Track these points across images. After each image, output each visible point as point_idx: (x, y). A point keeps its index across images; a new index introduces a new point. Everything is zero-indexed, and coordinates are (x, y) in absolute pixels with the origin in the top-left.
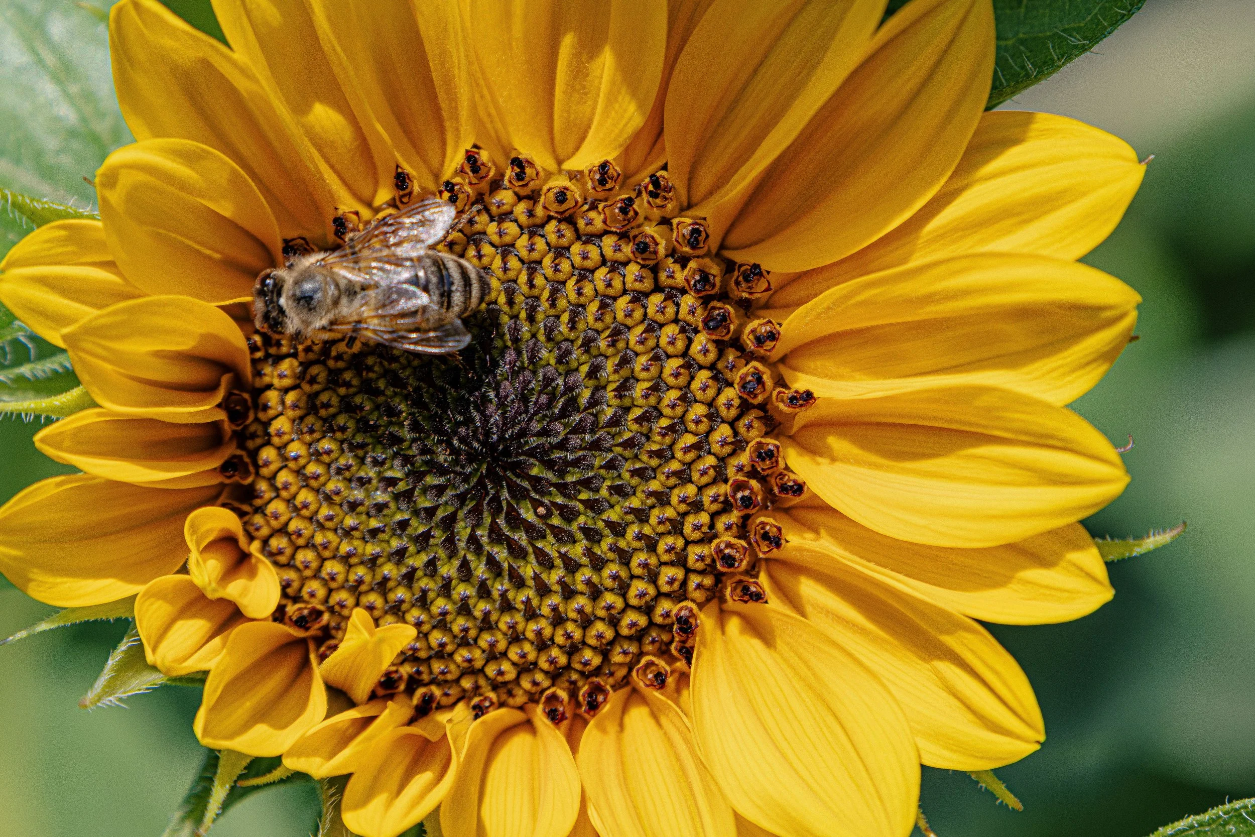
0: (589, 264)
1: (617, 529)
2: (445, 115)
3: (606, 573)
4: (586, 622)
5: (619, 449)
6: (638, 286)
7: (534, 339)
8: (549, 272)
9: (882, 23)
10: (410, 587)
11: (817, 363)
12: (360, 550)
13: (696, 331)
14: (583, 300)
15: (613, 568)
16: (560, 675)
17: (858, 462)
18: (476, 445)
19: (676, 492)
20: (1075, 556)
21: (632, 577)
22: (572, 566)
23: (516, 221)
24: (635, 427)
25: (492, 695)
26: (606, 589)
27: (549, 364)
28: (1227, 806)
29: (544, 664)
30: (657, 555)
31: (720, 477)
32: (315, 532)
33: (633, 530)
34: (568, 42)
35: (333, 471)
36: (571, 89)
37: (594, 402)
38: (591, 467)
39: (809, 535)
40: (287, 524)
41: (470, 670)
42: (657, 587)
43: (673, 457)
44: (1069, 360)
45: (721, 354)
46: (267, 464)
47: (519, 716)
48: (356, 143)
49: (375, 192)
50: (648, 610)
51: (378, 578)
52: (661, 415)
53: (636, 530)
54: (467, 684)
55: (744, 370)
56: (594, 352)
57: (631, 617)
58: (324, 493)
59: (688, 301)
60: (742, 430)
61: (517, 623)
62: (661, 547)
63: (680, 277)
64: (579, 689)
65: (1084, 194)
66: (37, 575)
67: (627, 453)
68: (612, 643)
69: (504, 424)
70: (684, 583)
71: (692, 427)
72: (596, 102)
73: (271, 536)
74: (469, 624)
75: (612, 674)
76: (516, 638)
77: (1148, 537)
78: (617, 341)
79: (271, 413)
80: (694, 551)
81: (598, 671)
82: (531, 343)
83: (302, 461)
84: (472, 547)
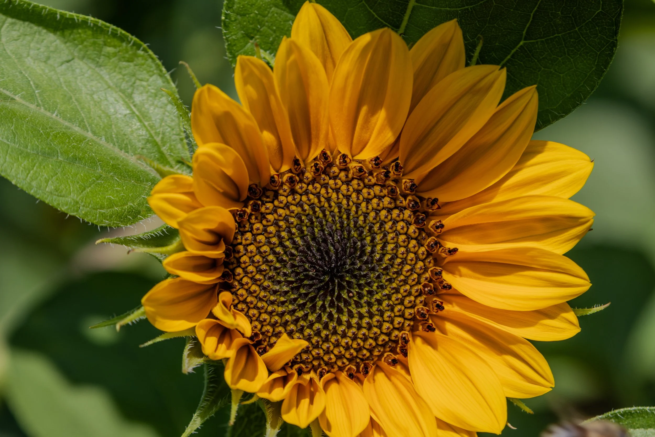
0: (370, 197)
1: (379, 302)
2: (313, 136)
3: (374, 319)
4: (365, 339)
5: (381, 271)
6: (389, 206)
7: (348, 227)
8: (355, 200)
9: (500, 103)
10: (296, 325)
11: (455, 238)
12: (277, 310)
13: (410, 224)
14: (368, 211)
15: (377, 318)
16: (353, 360)
17: (470, 277)
18: (326, 268)
19: (403, 288)
20: (564, 315)
21: (384, 321)
22: (361, 316)
23: (340, 179)
24: (388, 262)
25: (326, 368)
26: (374, 326)
27: (354, 237)
28: (612, 412)
29: (347, 356)
30: (394, 313)
31: (419, 283)
32: (258, 302)
33: (385, 303)
34: (364, 109)
35: (266, 278)
36: (363, 128)
37: (373, 252)
38: (370, 278)
39: (450, 306)
40: (246, 299)
41: (318, 358)
42: (393, 325)
43: (401, 274)
44: (563, 238)
45: (420, 234)
46: (239, 274)
47: (333, 376)
48: (278, 147)
49: (281, 167)
50: (389, 334)
51: (284, 321)
52: (397, 257)
53: (387, 303)
54: (316, 363)
55: (429, 240)
56: (372, 232)
57: (383, 337)
58: (263, 286)
59: (407, 213)
60: (427, 264)
61: (338, 339)
62: (396, 309)
63: (405, 203)
64: (360, 366)
65: (571, 173)
66: (159, 319)
67: (384, 272)
68: (374, 347)
69: (337, 260)
70: (403, 324)
71: (409, 262)
72: (372, 133)
73: (238, 303)
74: (319, 339)
75: (373, 360)
76: (337, 345)
77: (594, 307)
78: (382, 228)
79: (241, 254)
80: (408, 312)
81: (368, 359)
82: (347, 228)
83: (254, 274)
84: (322, 309)
